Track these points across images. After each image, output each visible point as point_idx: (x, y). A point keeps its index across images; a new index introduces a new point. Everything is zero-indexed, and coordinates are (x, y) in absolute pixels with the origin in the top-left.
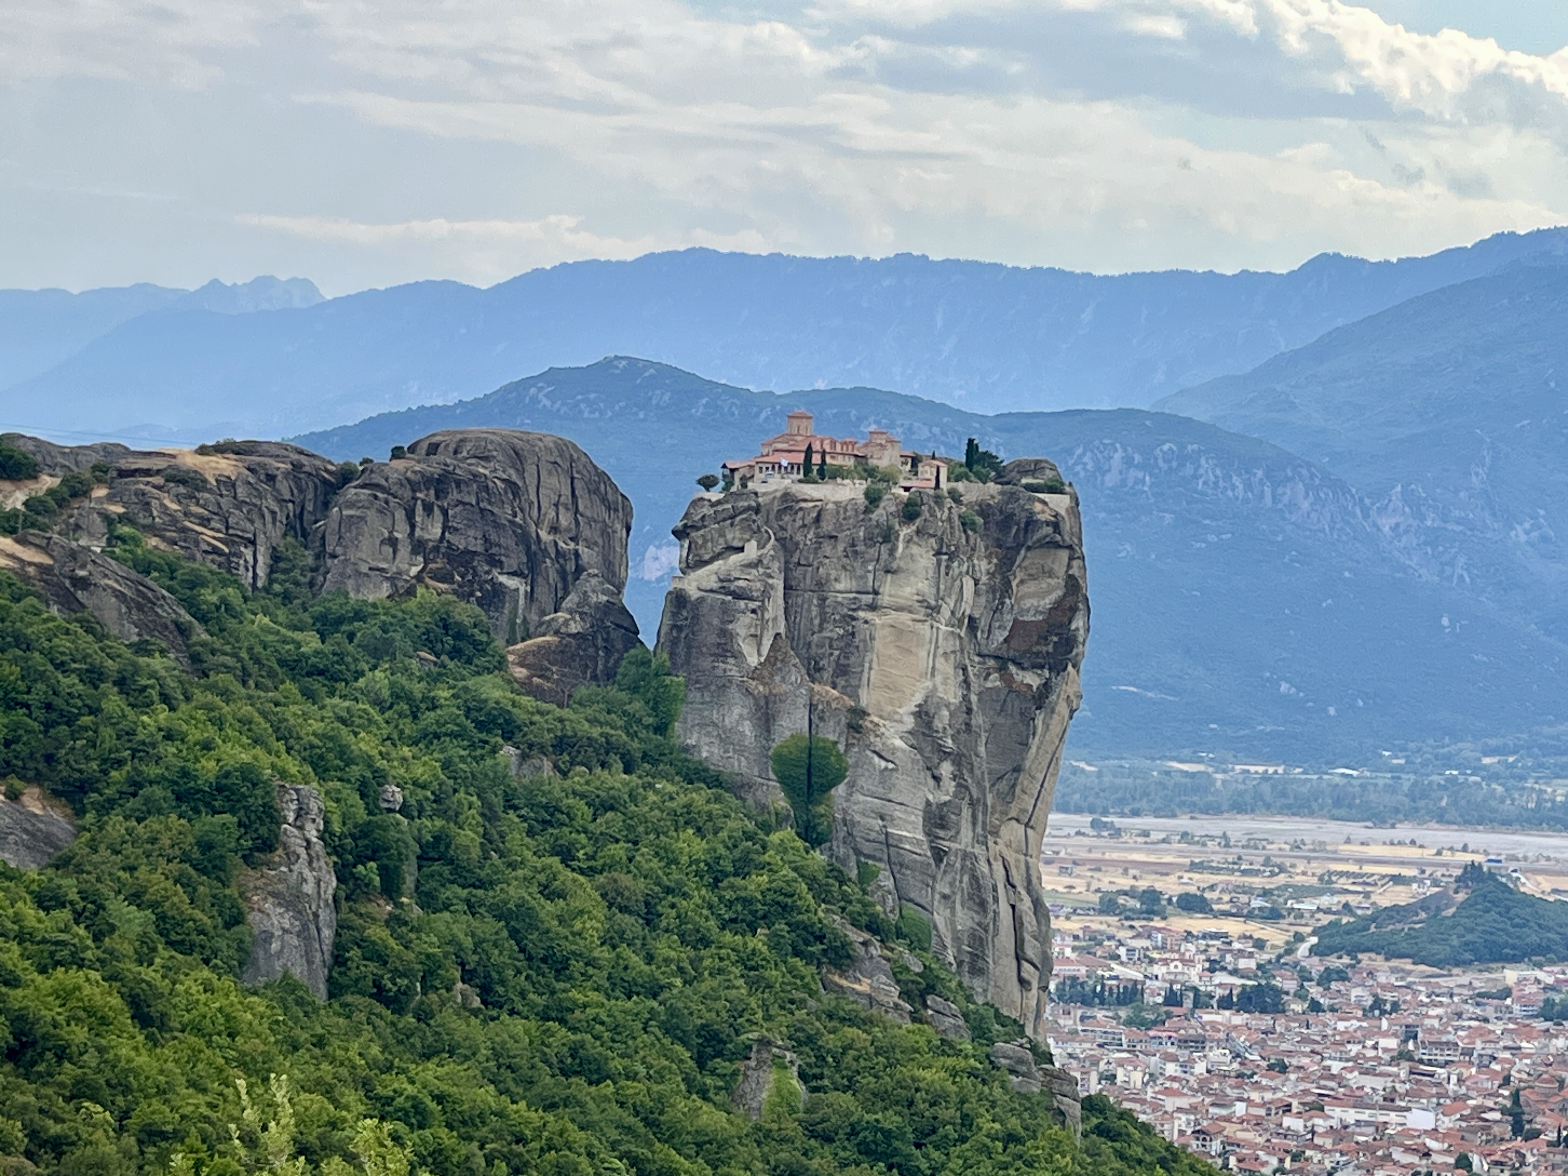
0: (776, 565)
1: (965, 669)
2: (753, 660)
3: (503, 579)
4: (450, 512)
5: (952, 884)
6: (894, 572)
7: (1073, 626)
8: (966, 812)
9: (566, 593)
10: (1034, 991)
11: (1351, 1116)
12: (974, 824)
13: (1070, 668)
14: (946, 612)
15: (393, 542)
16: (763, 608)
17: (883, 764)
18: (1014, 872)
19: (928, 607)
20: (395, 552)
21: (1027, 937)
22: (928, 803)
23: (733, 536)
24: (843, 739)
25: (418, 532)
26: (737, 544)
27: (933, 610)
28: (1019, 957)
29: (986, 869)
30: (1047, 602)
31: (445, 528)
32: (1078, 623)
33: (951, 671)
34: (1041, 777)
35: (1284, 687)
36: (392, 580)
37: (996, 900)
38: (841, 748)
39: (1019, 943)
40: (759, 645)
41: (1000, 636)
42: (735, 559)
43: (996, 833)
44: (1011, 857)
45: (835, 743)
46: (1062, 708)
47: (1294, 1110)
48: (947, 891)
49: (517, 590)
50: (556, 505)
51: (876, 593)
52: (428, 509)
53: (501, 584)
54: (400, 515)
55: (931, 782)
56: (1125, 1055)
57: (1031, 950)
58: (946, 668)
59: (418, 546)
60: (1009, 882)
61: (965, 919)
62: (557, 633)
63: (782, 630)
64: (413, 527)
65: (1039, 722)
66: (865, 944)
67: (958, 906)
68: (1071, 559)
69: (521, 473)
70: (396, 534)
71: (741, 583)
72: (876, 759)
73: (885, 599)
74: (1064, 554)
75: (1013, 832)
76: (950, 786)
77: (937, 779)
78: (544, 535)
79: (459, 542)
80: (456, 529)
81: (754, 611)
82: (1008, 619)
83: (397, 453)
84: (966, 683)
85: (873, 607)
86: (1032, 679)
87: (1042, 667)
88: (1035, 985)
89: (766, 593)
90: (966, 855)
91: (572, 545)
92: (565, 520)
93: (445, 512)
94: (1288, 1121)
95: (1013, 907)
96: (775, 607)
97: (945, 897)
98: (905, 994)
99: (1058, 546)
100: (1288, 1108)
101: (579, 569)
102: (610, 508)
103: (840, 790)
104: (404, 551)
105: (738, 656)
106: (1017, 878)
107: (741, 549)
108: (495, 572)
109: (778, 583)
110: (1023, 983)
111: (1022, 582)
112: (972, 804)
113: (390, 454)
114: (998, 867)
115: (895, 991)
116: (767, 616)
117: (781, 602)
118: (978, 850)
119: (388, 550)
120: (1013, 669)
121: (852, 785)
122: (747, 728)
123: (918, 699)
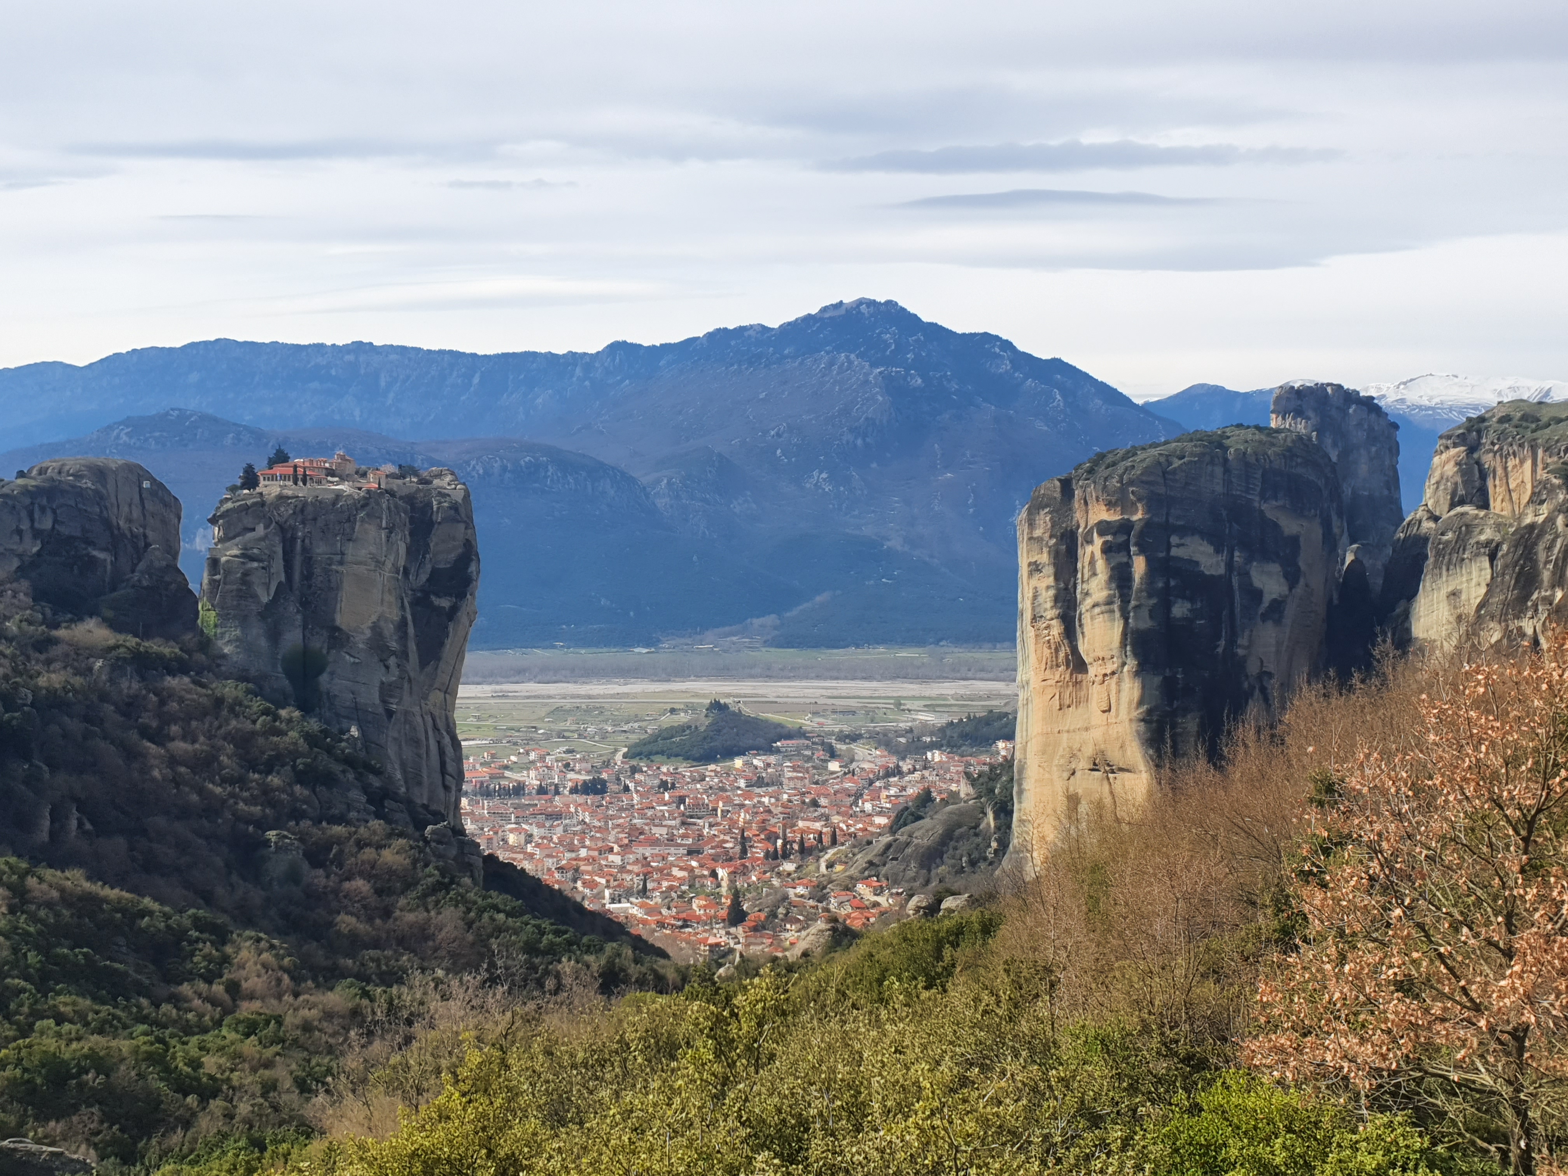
0: (277, 539)
1: (402, 600)
2: (265, 599)
3: (95, 553)
4: (58, 512)
5: (399, 732)
6: (354, 541)
7: (470, 570)
8: (406, 686)
9: (140, 560)
10: (453, 792)
11: (648, 852)
12: (411, 693)
13: (468, 596)
14: (389, 565)
15: (20, 532)
16: (269, 566)
17: (352, 660)
18: (438, 721)
19: (378, 562)
20: (21, 539)
21: (448, 760)
22: (382, 683)
23: (248, 521)
24: (326, 645)
25: (37, 525)
26: (250, 526)
27: (380, 564)
28: (443, 771)
29: (419, 720)
30: (453, 556)
31: (55, 521)
32: (473, 568)
33: (392, 599)
34: (453, 662)
35: (603, 602)
36: (20, 556)
37: (427, 739)
38: (325, 651)
39: (443, 764)
40: (268, 589)
41: (424, 577)
42: (250, 535)
43: (425, 697)
44: (437, 713)
45: (321, 648)
46: (465, 620)
47: (615, 850)
48: (396, 735)
49: (105, 560)
50: (130, 505)
51: (343, 554)
52: (43, 509)
53: (94, 557)
54: (24, 514)
55: (383, 669)
56: (514, 826)
57: (451, 767)
58: (390, 598)
59: (37, 534)
60: (436, 728)
61: (408, 753)
62: (133, 586)
63: (283, 579)
64: (32, 520)
65: (451, 629)
66: (344, 772)
67: (403, 743)
68: (466, 528)
69: (105, 487)
70: (22, 527)
71: (255, 551)
72: (348, 657)
73: (349, 558)
74: (462, 526)
75: (436, 697)
76: (395, 671)
77: (387, 667)
78: (121, 523)
79: (64, 530)
80: (63, 523)
81: (263, 568)
82: (428, 567)
83: (21, 474)
84: (403, 607)
85: (341, 563)
86: (445, 603)
87: (451, 596)
88: (454, 788)
89: (271, 557)
90: (406, 713)
91: (141, 530)
92: (136, 513)
93: (54, 512)
94: (611, 857)
95: (439, 742)
96: (278, 565)
97: (395, 739)
98: (370, 801)
99: (459, 522)
100: (611, 850)
101: (147, 545)
102: (166, 505)
103: (324, 678)
104: (28, 537)
105: (255, 596)
106: (441, 724)
107: (254, 530)
108: (90, 549)
109: (279, 550)
110: (446, 788)
111: (437, 544)
112: (410, 681)
113: (15, 474)
114: (429, 719)
115: (364, 799)
116: (272, 571)
117: (281, 562)
118: (416, 709)
119: (16, 538)
120: (433, 598)
121: (332, 673)
122: (263, 643)
123: (374, 618)
